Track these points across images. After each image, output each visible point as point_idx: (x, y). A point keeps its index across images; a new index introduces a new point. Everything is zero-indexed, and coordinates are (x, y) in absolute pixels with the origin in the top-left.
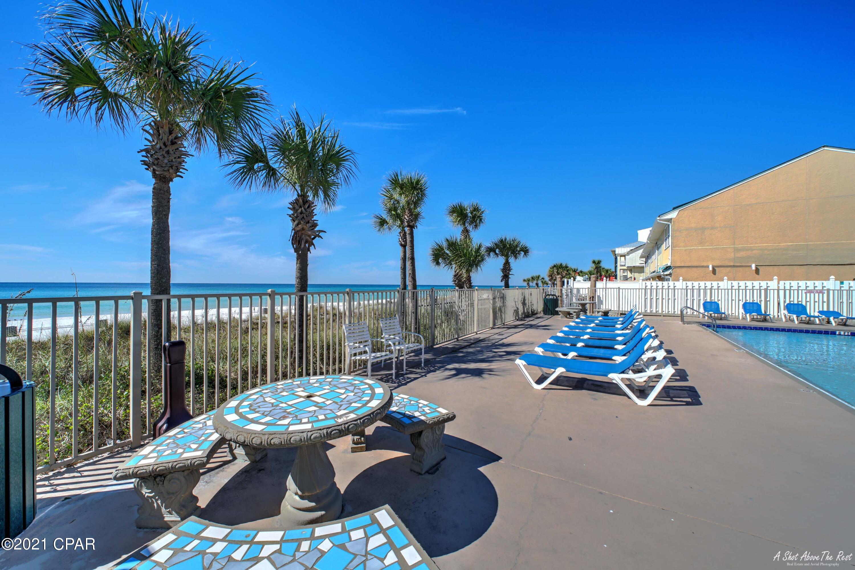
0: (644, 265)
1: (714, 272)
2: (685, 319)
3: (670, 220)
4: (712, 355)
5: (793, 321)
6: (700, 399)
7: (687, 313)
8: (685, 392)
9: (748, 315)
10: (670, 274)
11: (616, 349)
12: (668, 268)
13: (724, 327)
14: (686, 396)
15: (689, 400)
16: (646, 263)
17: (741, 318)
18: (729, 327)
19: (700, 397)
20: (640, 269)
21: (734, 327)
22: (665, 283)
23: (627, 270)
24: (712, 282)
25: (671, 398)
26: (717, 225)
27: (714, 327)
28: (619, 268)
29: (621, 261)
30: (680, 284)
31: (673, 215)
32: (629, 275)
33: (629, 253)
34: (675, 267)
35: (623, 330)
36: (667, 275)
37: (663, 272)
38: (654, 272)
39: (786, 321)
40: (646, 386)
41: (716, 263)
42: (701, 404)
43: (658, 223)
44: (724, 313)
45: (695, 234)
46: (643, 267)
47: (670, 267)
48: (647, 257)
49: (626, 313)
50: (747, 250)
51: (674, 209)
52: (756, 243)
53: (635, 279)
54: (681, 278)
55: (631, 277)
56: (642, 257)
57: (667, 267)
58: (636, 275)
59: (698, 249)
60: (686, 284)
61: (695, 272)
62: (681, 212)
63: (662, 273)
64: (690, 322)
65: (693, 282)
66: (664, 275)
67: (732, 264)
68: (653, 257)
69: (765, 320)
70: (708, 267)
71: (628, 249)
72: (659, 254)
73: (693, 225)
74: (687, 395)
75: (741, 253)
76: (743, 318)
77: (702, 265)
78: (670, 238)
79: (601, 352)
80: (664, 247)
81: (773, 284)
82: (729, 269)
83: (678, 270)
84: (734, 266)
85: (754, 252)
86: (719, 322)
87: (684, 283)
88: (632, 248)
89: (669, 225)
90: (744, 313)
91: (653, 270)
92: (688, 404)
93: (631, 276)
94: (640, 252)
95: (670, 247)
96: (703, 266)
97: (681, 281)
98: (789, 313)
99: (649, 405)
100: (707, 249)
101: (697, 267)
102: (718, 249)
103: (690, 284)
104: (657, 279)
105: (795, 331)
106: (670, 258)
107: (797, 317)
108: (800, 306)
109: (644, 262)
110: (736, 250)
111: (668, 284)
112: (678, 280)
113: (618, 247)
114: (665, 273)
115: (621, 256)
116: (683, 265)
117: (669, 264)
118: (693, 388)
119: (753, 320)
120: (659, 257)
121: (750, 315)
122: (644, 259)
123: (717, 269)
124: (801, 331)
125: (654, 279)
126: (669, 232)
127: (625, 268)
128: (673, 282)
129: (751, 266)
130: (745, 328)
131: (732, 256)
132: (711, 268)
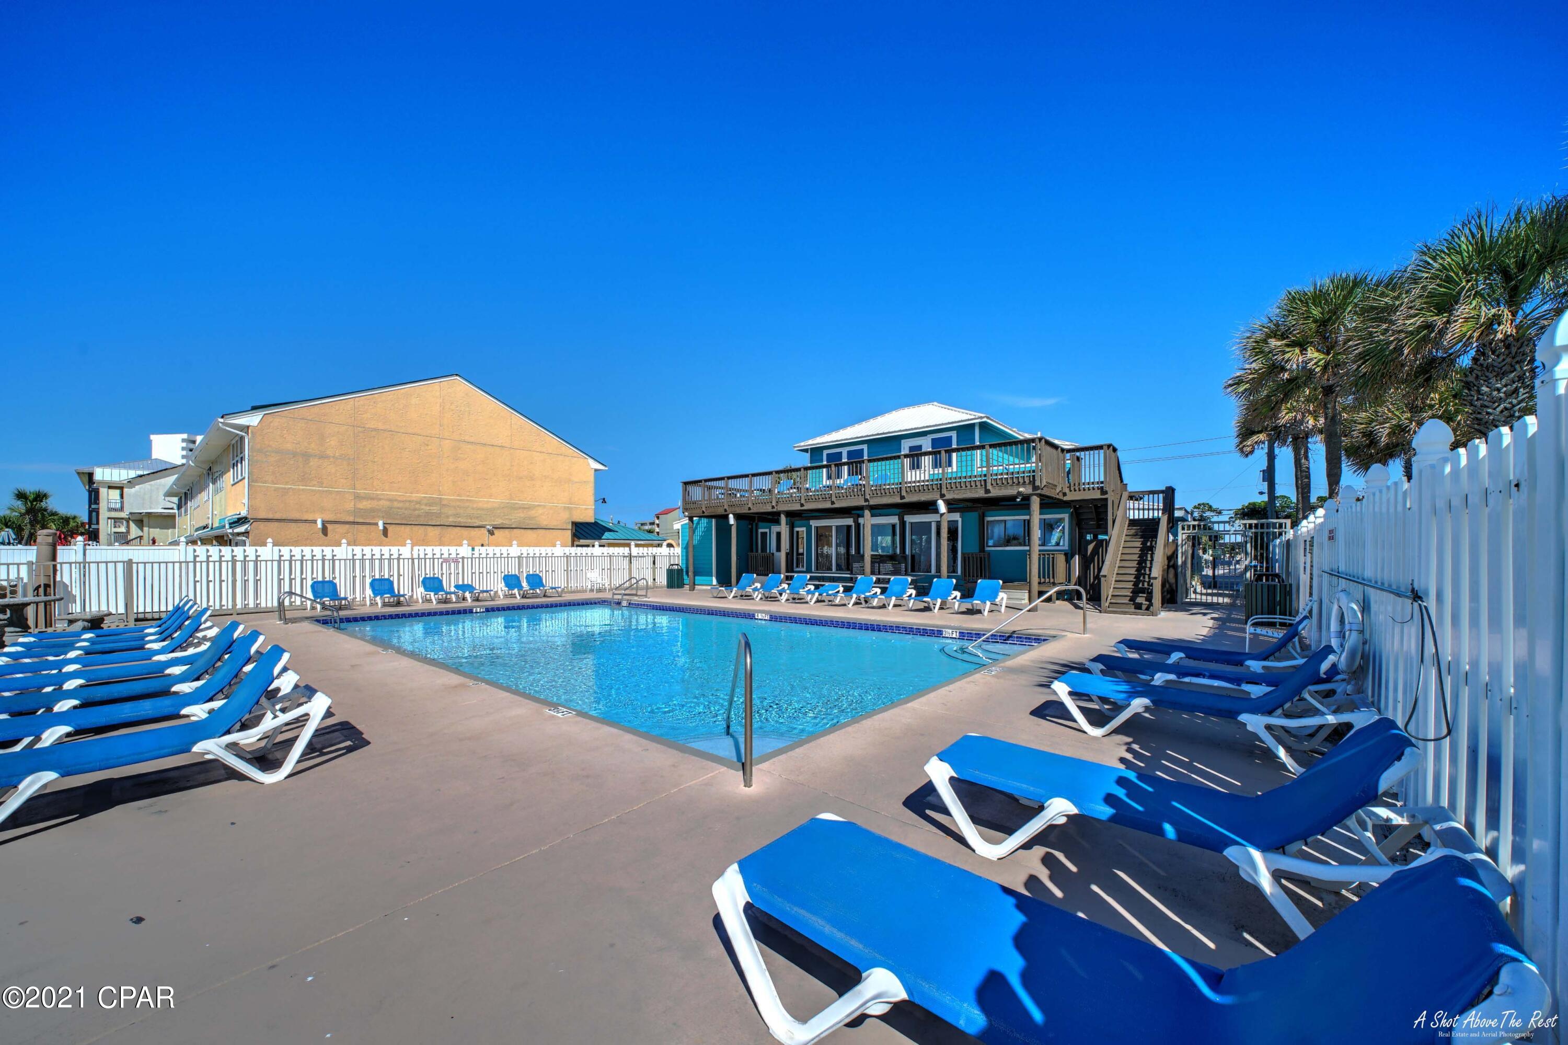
0: (176, 511)
1: (325, 531)
2: (289, 615)
3: (246, 428)
4: (352, 666)
5: (430, 601)
6: (363, 736)
7: (291, 603)
8: (337, 734)
9: (378, 599)
10: (246, 533)
11: (175, 693)
12: (241, 521)
13: (348, 620)
14: (341, 739)
15: (349, 743)
16: (179, 507)
17: (368, 603)
18: (355, 620)
19: (362, 734)
20: (167, 521)
21: (363, 619)
22: (238, 551)
23: (128, 520)
24: (324, 548)
25: (320, 750)
26: (329, 452)
27: (335, 622)
28: (104, 514)
29: (109, 498)
30: (267, 552)
31: (253, 420)
32: (134, 531)
33: (131, 483)
34: (257, 520)
35: (173, 651)
36: (239, 534)
37: (231, 528)
38: (204, 528)
39: (423, 602)
40: (269, 746)
41: (330, 517)
42: (368, 743)
43: (219, 429)
44: (345, 599)
45: (292, 462)
46: (173, 517)
47: (246, 518)
48: (185, 495)
49: (163, 616)
50: (372, 499)
51: (255, 408)
52: (383, 490)
53: (154, 542)
54: (270, 540)
55: (141, 537)
56: (169, 494)
57: (239, 519)
58: (155, 532)
59: (299, 490)
60: (280, 551)
61: (293, 530)
62: (269, 418)
63: (230, 531)
64: (295, 619)
65: (292, 548)
66: (233, 534)
67: (351, 519)
68: (203, 496)
69: (399, 604)
70: (315, 522)
71: (133, 474)
72: (216, 492)
73: (289, 446)
74: (343, 738)
75: (365, 503)
76: (371, 604)
77: (305, 517)
78: (245, 463)
79: (147, 708)
80: (229, 477)
81: (406, 551)
82: (347, 526)
83: (262, 525)
84: (354, 523)
85: (381, 503)
86: (343, 613)
87: (276, 549)
88: (141, 473)
89: (242, 438)
90: (372, 595)
91: (204, 524)
92: (350, 750)
93: (140, 533)
94: (169, 481)
95: (246, 480)
96: (306, 521)
97: (270, 545)
98: (426, 590)
99: (286, 778)
100: (313, 491)
101: (296, 521)
102: (330, 492)
103: (285, 551)
104: (214, 542)
105: (435, 614)
106: (246, 501)
107: (435, 594)
108: (436, 581)
109: (175, 506)
110: (358, 497)
111: (245, 551)
112: (264, 544)
113: (103, 465)
114: (237, 530)
115: (110, 487)
116: (270, 516)
117: (244, 513)
118: (347, 723)
119: (385, 605)
120: (217, 498)
121: (381, 597)
122: (175, 500)
123: (330, 527)
124: (441, 613)
125: (205, 541)
126: (242, 451)
127: (123, 515)
128: (254, 548)
129: (377, 524)
130: (377, 618)
131: (350, 506)
132: (319, 525)
